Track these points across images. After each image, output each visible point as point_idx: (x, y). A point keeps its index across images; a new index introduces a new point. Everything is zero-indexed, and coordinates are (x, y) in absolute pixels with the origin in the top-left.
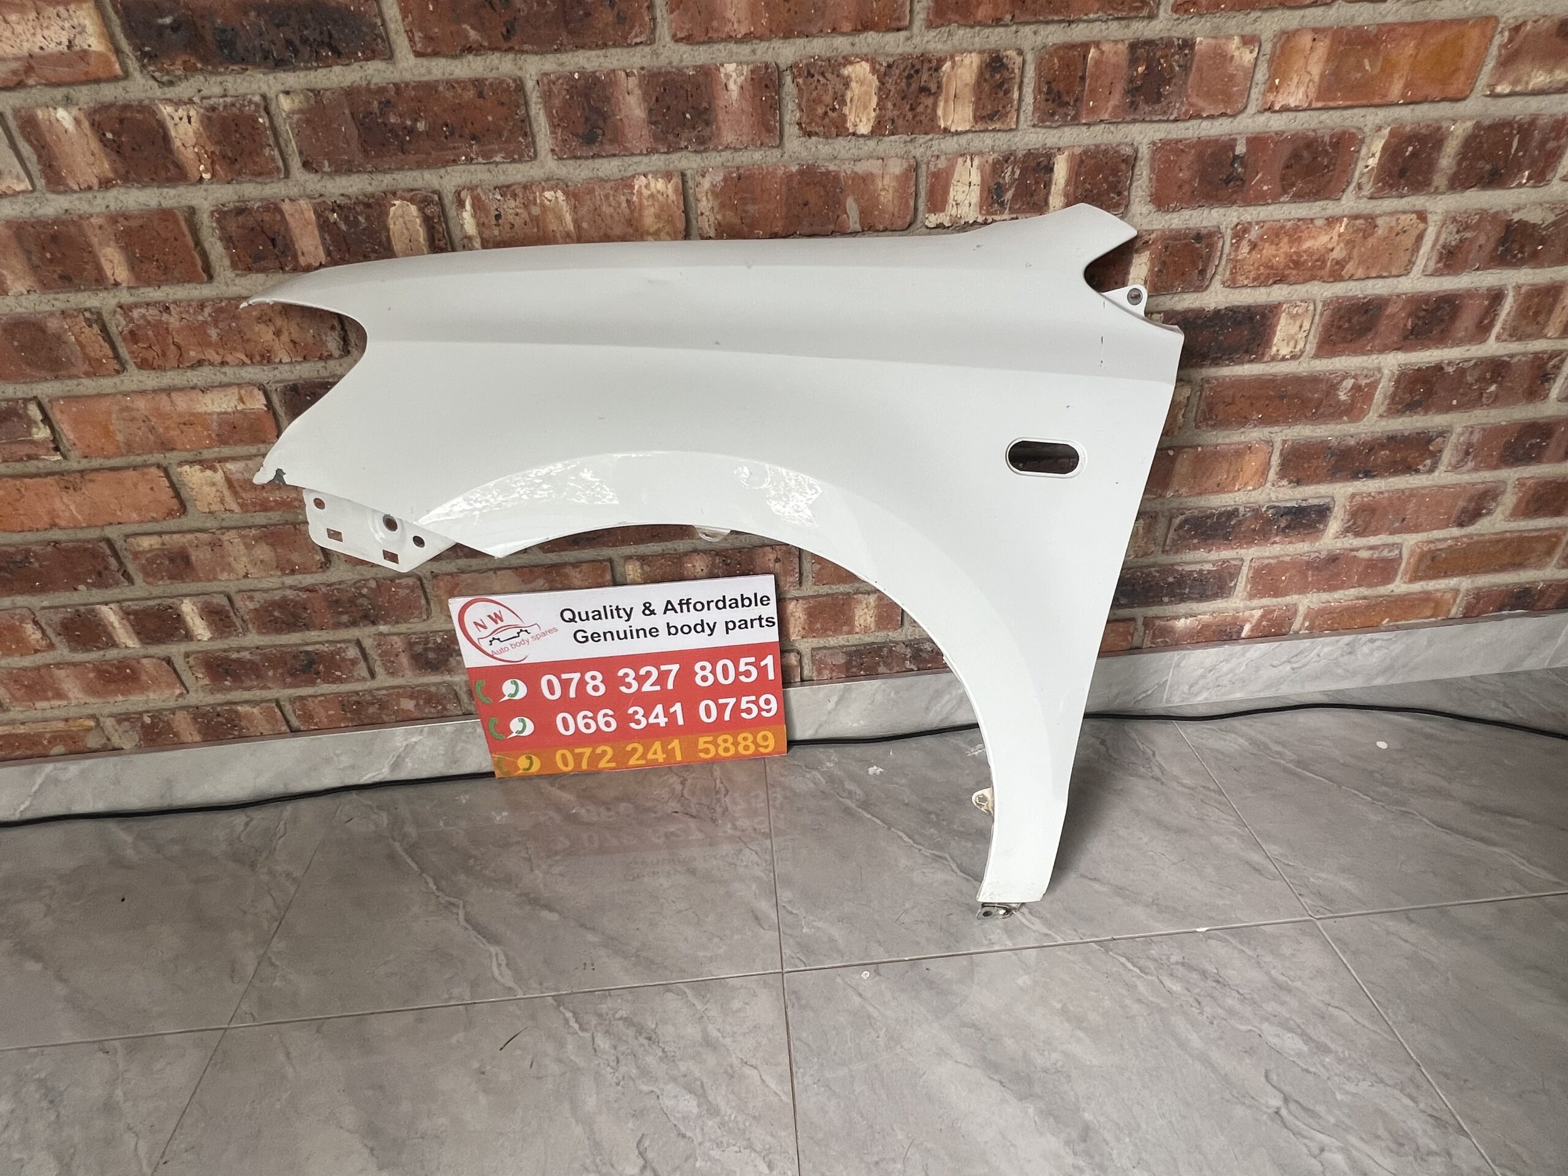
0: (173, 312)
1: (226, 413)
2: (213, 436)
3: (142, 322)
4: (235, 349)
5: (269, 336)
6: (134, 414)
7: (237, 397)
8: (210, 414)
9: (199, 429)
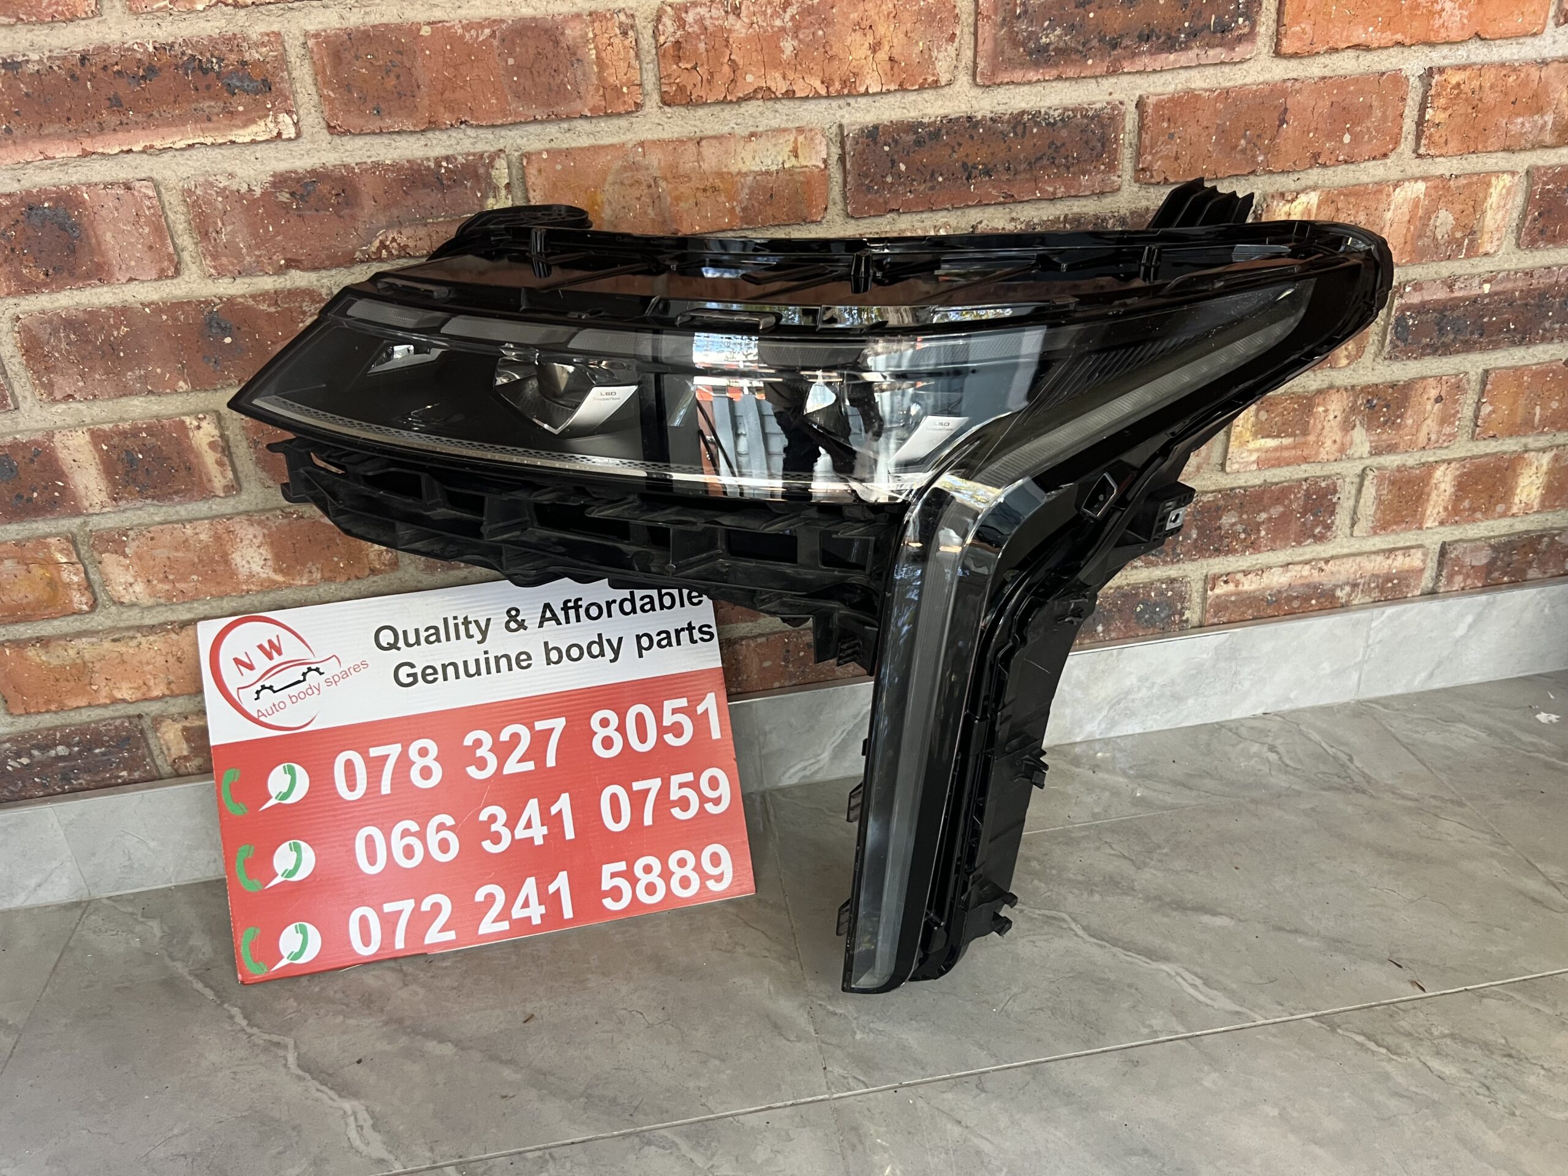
0: (744, 12)
1: (768, 173)
2: (738, 209)
3: (696, 28)
4: (810, 71)
5: (864, 51)
6: (639, 176)
7: (790, 148)
8: (746, 174)
9: (722, 199)
